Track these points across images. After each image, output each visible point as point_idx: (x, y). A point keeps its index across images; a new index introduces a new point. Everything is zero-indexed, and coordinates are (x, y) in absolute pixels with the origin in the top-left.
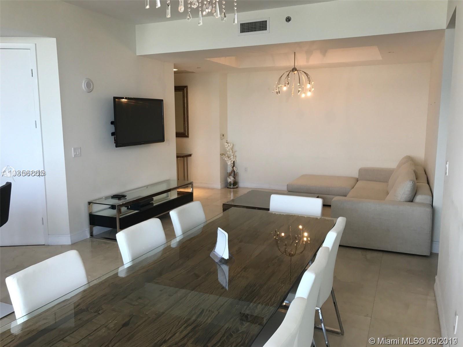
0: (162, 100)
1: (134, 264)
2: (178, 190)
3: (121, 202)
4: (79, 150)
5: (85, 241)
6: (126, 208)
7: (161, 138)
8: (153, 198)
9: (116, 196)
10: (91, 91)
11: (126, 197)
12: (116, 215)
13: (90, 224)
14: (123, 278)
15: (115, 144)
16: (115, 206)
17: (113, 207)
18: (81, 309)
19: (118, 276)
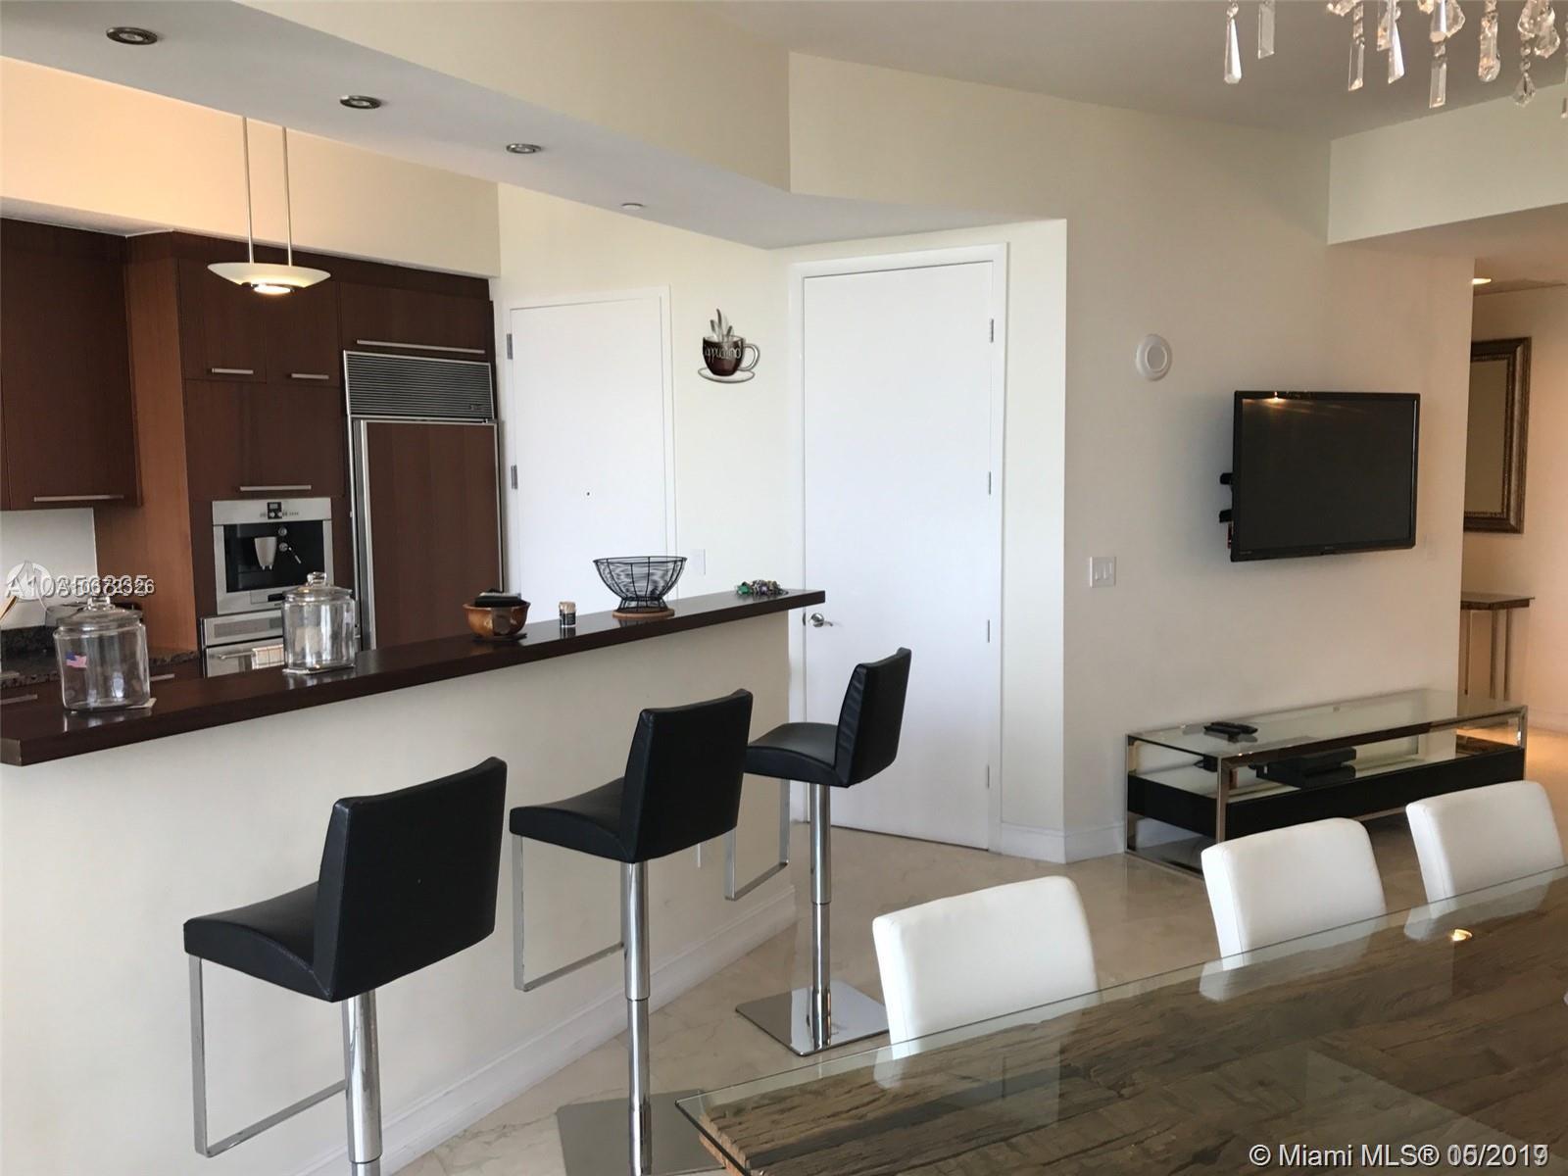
0: (1416, 397)
1: (1255, 965)
2: (1460, 732)
3: (1237, 749)
4: (1111, 565)
5: (1106, 860)
6: (1254, 773)
7: (1403, 536)
8: (1355, 751)
9: (1220, 728)
10: (1159, 374)
11: (1255, 735)
12: (1217, 793)
13: (1130, 809)
14: (1211, 1003)
15: (1229, 551)
16: (1216, 759)
17: (1208, 762)
18: (1070, 1065)
19: (1197, 992)
